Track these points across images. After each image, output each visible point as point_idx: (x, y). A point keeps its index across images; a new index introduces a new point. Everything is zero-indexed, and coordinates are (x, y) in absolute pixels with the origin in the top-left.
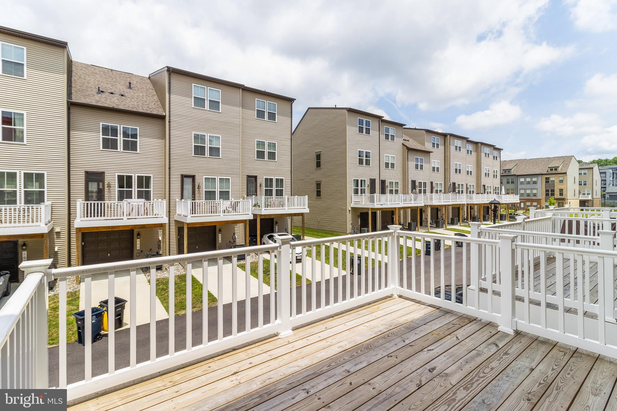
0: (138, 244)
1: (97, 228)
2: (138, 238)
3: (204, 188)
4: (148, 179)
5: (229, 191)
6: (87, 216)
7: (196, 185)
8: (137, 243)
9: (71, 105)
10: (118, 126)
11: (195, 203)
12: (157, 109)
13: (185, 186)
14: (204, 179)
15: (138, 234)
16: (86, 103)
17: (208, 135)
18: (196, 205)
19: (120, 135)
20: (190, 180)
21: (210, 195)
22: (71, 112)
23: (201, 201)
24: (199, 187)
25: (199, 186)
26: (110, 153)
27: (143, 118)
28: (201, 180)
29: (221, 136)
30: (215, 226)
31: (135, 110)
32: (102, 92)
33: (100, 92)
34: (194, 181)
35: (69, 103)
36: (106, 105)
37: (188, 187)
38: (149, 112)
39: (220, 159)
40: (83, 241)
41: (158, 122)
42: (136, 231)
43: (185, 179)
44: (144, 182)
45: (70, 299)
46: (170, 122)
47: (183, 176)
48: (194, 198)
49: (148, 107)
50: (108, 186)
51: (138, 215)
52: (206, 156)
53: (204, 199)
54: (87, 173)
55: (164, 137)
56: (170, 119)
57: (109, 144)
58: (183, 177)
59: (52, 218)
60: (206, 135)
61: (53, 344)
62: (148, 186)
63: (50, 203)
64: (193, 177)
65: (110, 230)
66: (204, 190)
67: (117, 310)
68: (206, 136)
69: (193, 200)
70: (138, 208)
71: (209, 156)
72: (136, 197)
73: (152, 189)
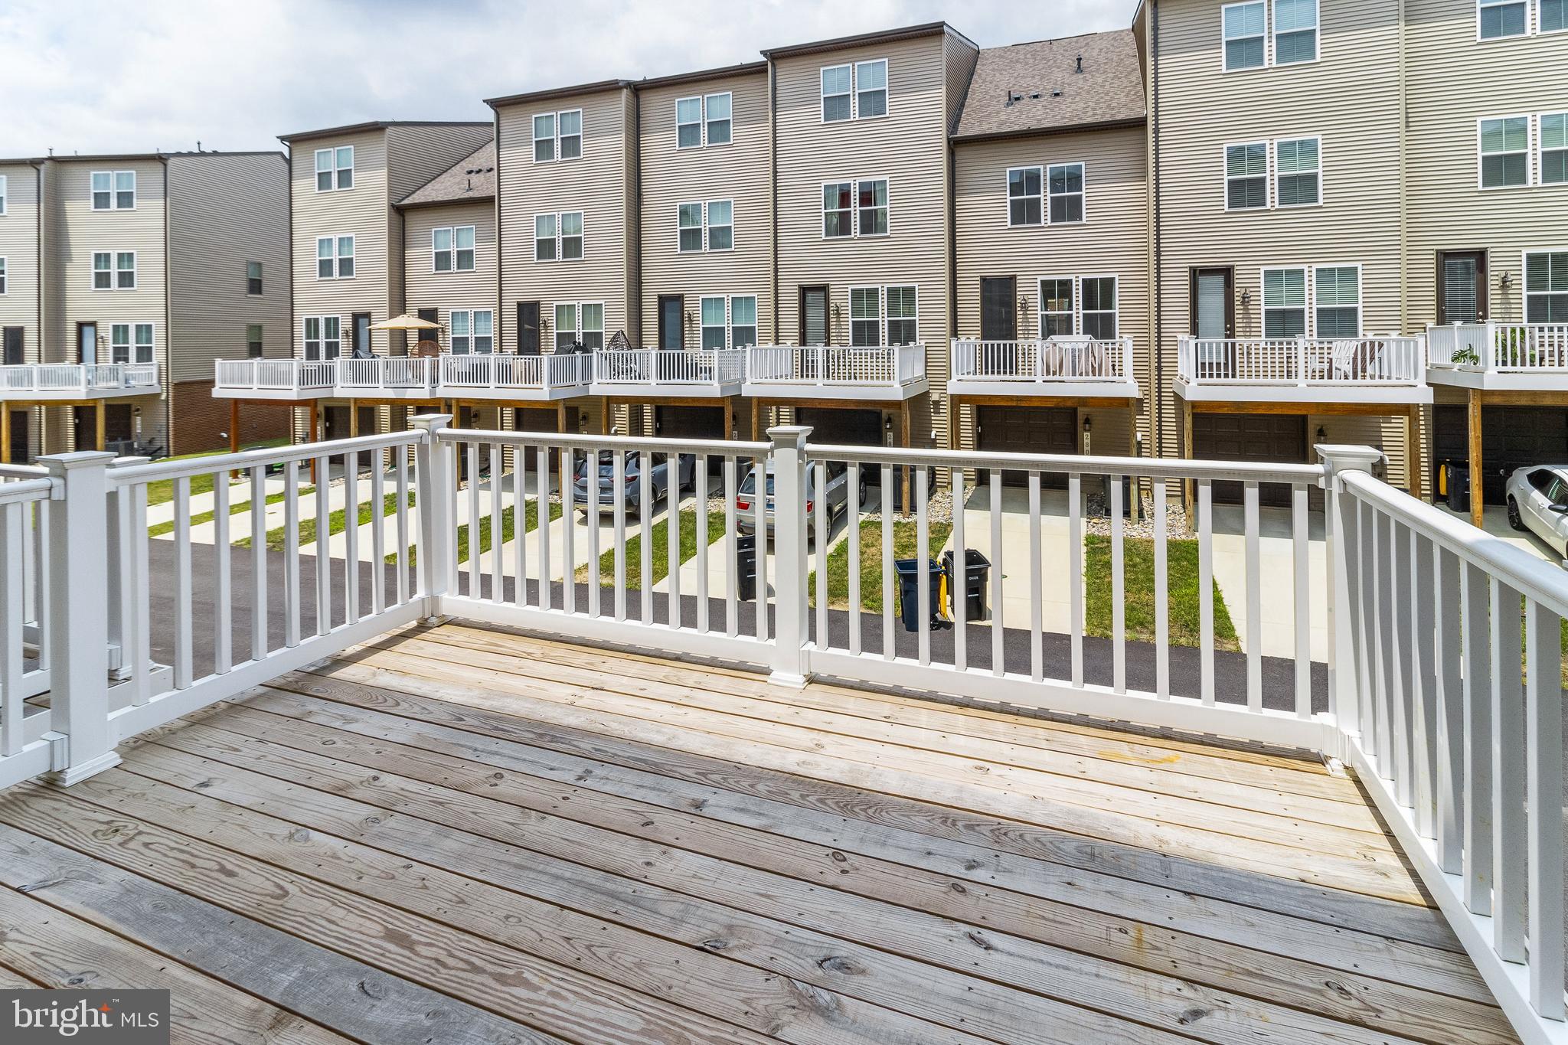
0: (1087, 443)
1: (990, 397)
2: (1085, 430)
3: (1262, 302)
4: (1108, 284)
5: (1355, 310)
6: (987, 373)
7: (1237, 294)
8: (1085, 441)
9: (956, 145)
10: (1041, 167)
11: (1233, 345)
12: (1130, 105)
13: (1204, 300)
14: (1262, 276)
15: (1087, 421)
16: (980, 133)
17: (1275, 142)
18: (1237, 352)
19: (1045, 188)
20: (1220, 280)
21: (1285, 323)
22: (956, 158)
23: (1255, 340)
24: (1246, 301)
25: (1244, 298)
26: (1027, 233)
27: (1091, 137)
28: (1252, 279)
29: (1320, 138)
30: (1304, 418)
31: (1076, 121)
32: (1017, 99)
33: (1013, 100)
34: (1229, 284)
35: (952, 142)
36: (1016, 128)
37: (1212, 302)
38: (1107, 118)
39: (1321, 207)
40: (979, 423)
41: (1129, 138)
42: (1082, 411)
43: (1203, 280)
44: (1098, 293)
45: (934, 535)
46: (1156, 131)
47: (1195, 271)
48: (1230, 332)
49: (1108, 106)
50: (1022, 307)
51: (1074, 374)
52: (1268, 206)
53: (1263, 333)
54: (984, 279)
55: (1144, 177)
56: (1157, 124)
57: (1024, 213)
58: (1196, 273)
59: (926, 374)
60: (1268, 143)
61: (871, 609)
62: (1108, 303)
63: (923, 343)
64: (1227, 272)
65: (1014, 404)
66: (1263, 308)
67: (970, 579)
68: (1268, 147)
69: (1227, 336)
70: (1074, 356)
71: (1277, 206)
72: (1081, 331)
73: (1117, 311)
